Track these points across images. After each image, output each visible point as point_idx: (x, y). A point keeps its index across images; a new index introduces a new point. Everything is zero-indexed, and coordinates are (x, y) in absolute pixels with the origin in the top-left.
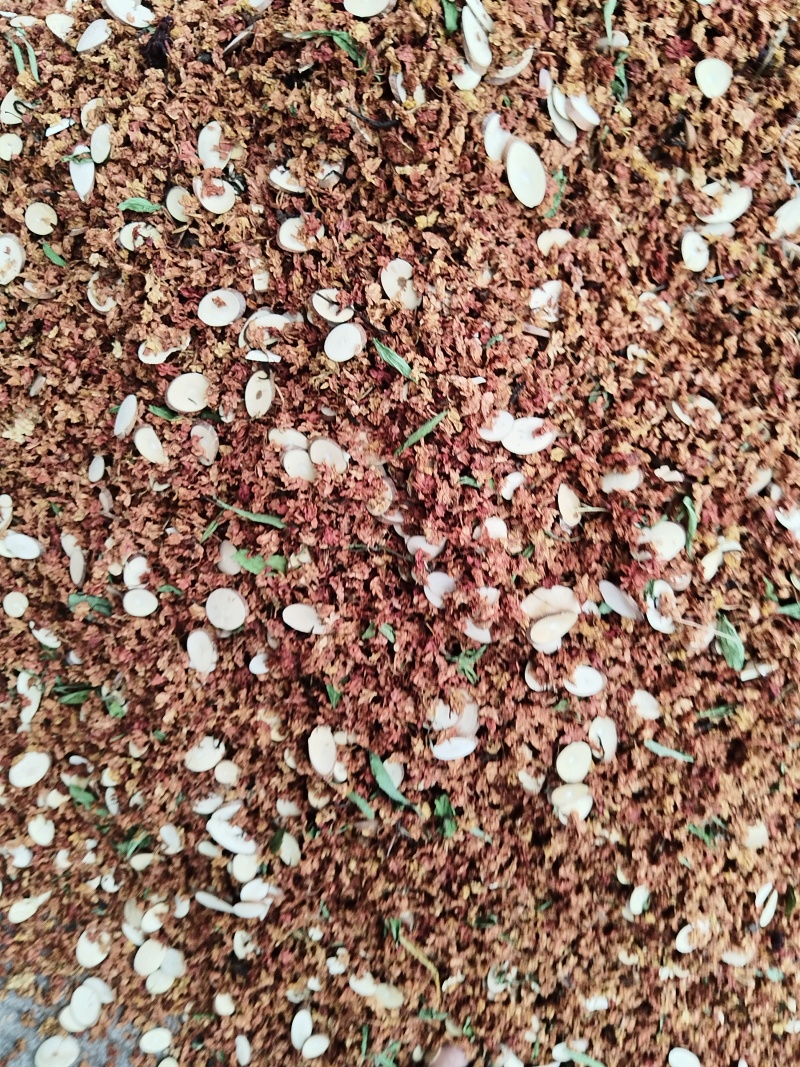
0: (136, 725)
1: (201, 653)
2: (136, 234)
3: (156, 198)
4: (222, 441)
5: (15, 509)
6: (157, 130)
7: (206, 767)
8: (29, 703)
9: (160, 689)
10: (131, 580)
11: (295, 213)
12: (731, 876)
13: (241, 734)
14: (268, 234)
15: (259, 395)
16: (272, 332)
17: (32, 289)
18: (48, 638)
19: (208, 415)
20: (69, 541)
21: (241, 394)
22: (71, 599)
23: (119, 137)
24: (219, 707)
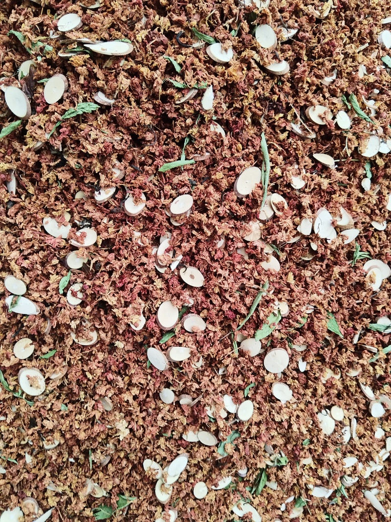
0: (297, 453)
1: (282, 392)
2: (74, 294)
3: (64, 272)
4: (199, 313)
5: (155, 460)
6: (29, 251)
7: (333, 424)
8: (250, 513)
9: (290, 426)
10: (232, 409)
11: (124, 199)
13: (329, 395)
14: (125, 219)
15: (192, 277)
16: (168, 251)
17: (57, 375)
18: (225, 482)
19: (185, 311)
20: (191, 436)
21: (186, 286)
22: (220, 454)
23: (19, 274)
24: (310, 400)
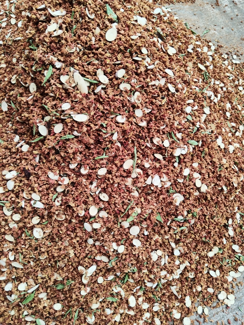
0: (141, 267)
1: (137, 243)
2: (58, 201)
3: (55, 193)
4: (105, 211)
5: (83, 267)
6: (42, 184)
7: (157, 256)
8: (120, 291)
9: (139, 256)
10: (116, 248)
11: (80, 168)
12: (229, 169)
13: (156, 245)
14: (80, 175)
15: (104, 197)
16: (95, 187)
17: (48, 231)
18: (111, 277)
19: (100, 210)
20: (98, 258)
21: (101, 200)
22: (110, 266)
23: (37, 193)
24: (148, 247)
